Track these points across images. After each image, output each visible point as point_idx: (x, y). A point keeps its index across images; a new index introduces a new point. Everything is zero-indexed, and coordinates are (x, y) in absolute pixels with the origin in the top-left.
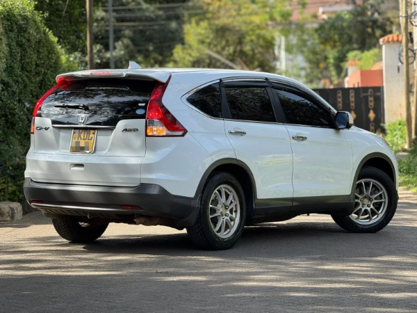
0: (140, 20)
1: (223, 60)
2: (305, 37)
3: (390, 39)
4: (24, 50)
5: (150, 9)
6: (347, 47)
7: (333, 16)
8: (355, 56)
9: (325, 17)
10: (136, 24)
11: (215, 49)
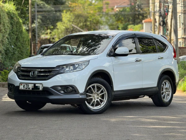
0: (45, 11)
1: (78, 28)
2: (109, 18)
3: (147, 21)
4: (13, 26)
5: (48, 7)
6: (127, 23)
7: (121, 10)
8: (131, 27)
9: (117, 9)
10: (43, 13)
11: (75, 24)
